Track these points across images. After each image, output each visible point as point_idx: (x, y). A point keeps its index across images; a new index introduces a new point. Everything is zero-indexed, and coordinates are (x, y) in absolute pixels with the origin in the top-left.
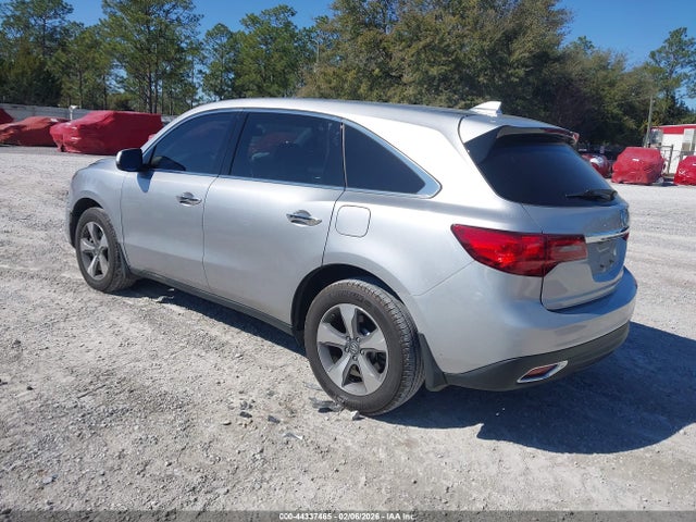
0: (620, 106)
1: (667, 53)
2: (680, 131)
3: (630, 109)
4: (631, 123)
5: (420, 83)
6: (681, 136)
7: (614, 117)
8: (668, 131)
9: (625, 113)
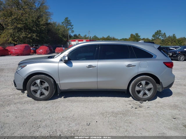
0: (62, 35)
1: (65, 23)
2: (75, 41)
3: (64, 36)
4: (65, 39)
5: (14, 29)
6: (75, 42)
7: (61, 38)
8: (72, 41)
9: (63, 37)
